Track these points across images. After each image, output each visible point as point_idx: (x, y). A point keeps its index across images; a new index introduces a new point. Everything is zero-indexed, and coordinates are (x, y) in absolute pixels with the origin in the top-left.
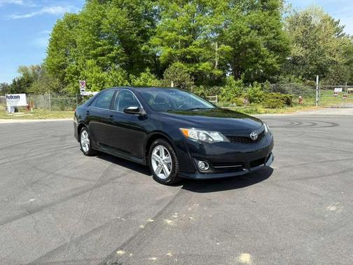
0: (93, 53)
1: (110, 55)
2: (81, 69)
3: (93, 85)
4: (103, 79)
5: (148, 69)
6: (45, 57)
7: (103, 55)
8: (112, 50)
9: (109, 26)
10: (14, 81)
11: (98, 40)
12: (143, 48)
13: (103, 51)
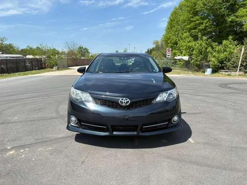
0: (189, 28)
1: (200, 28)
2: (179, 40)
3: (184, 51)
4: (192, 47)
5: (230, 37)
6: (164, 34)
7: (195, 29)
8: (202, 23)
9: (202, 5)
10: (148, 50)
11: (192, 18)
12: (230, 20)
13: (196, 25)
